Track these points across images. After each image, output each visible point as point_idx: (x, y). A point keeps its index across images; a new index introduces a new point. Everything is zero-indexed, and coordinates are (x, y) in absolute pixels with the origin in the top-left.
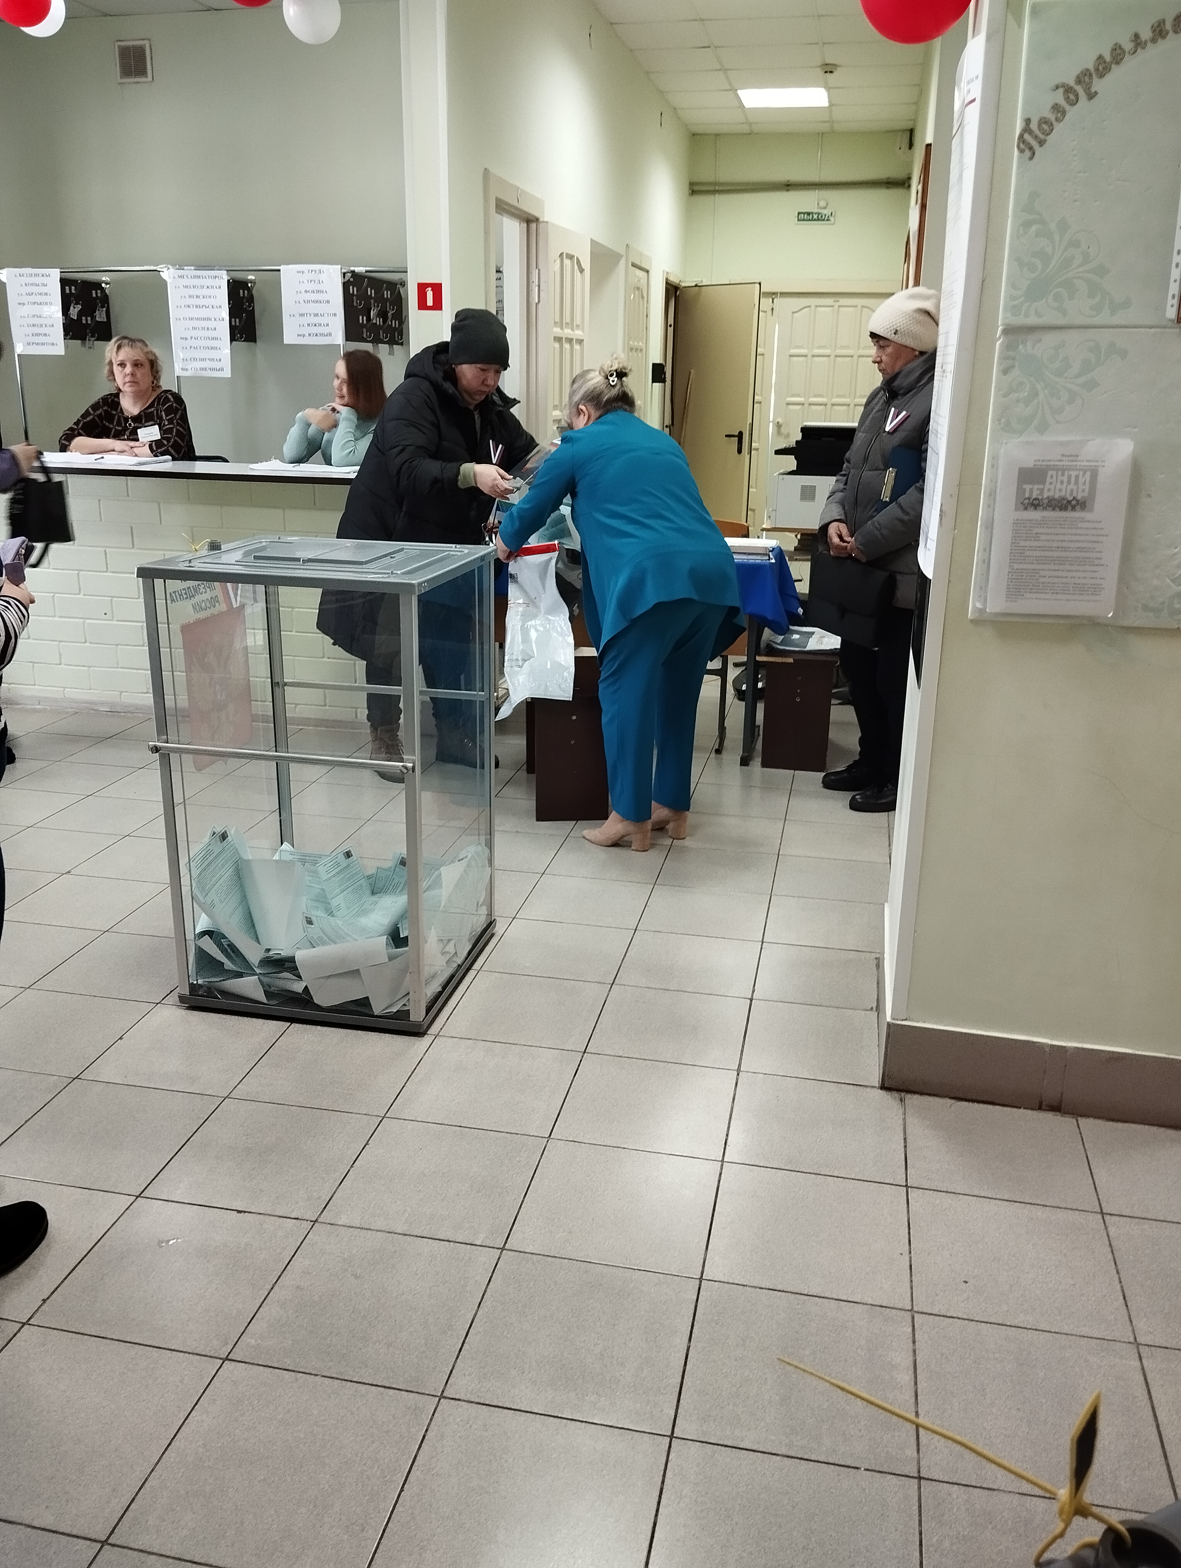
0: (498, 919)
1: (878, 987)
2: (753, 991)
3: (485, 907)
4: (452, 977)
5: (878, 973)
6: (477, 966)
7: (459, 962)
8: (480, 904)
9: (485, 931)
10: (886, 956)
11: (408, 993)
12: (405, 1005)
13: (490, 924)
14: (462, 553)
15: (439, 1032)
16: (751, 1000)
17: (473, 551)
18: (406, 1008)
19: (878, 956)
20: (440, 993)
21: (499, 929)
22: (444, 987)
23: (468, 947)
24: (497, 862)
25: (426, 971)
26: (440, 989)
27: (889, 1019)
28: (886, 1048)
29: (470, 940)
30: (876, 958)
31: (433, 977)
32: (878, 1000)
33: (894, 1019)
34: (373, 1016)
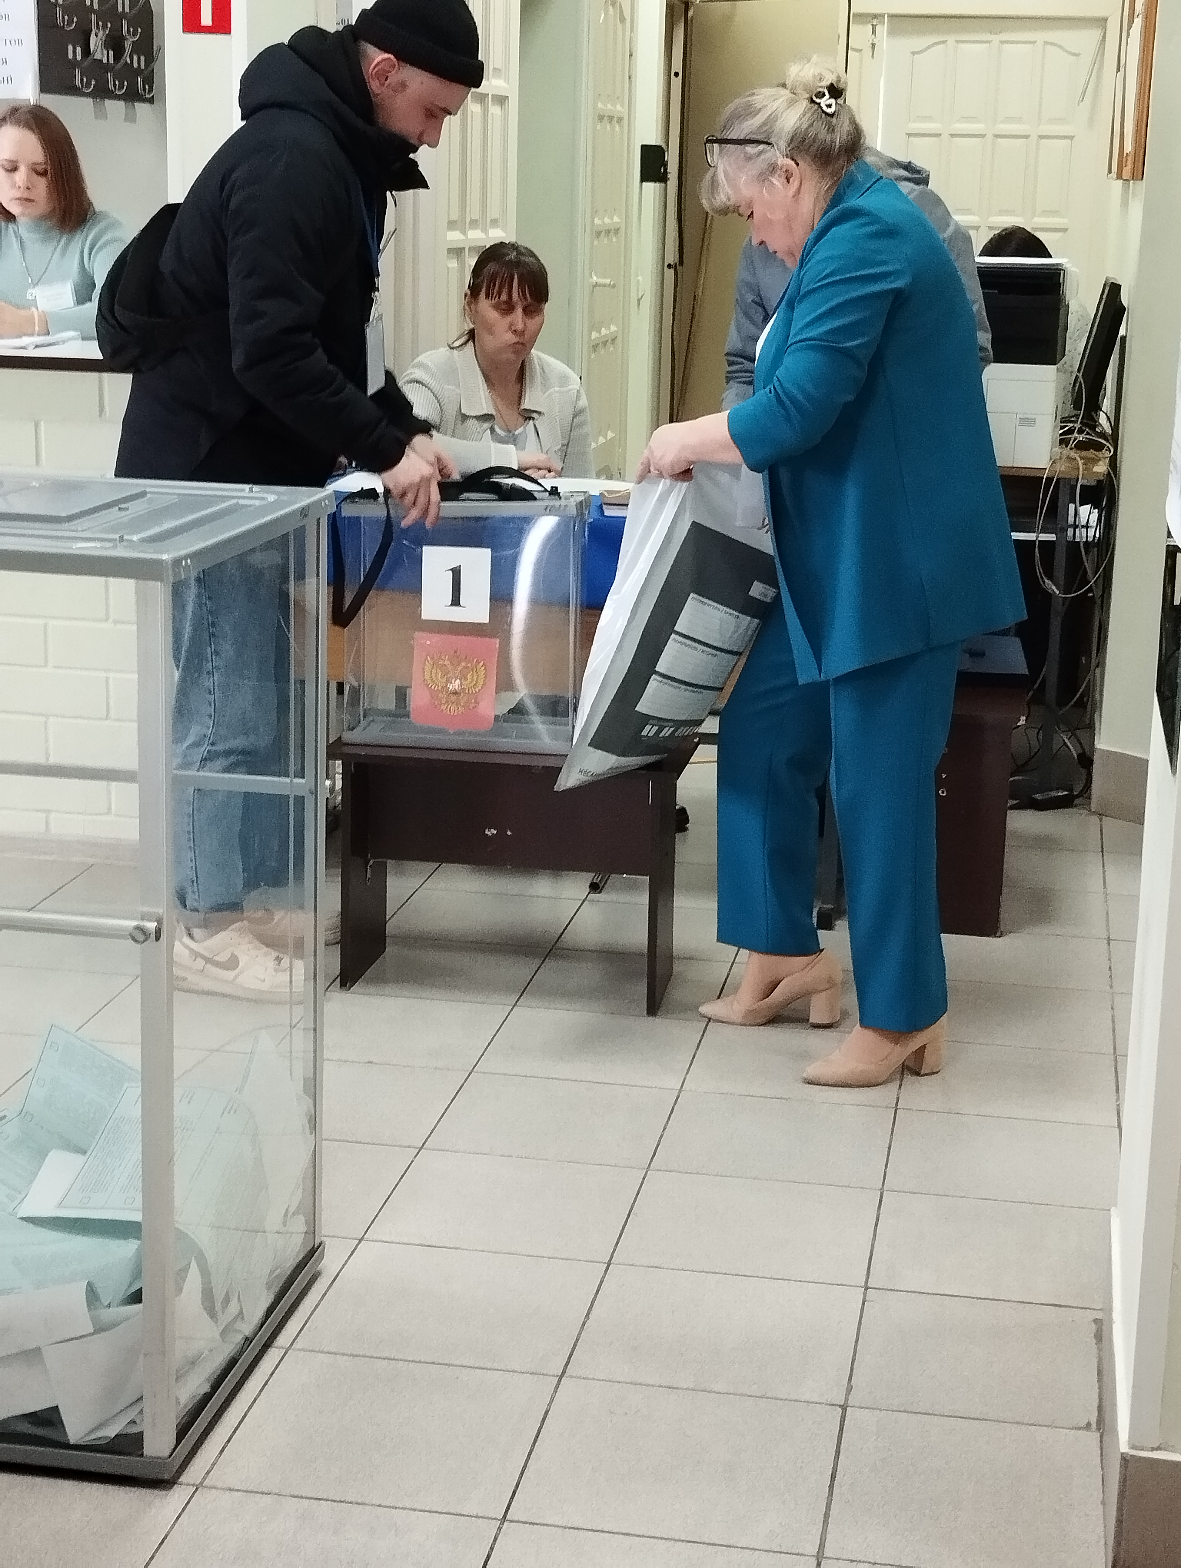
0: (328, 1242)
1: (1100, 1380)
2: (849, 1389)
3: (301, 1219)
4: (232, 1363)
5: (1100, 1350)
6: (283, 1339)
7: (247, 1328)
8: (291, 1210)
9: (300, 1266)
10: (1117, 1316)
11: (141, 1399)
12: (133, 1422)
13: (312, 1252)
14: (263, 503)
15: (204, 1478)
16: (844, 1408)
17: (285, 498)
18: (134, 1430)
19: (1099, 1315)
20: (207, 1398)
21: (329, 1263)
22: (216, 1385)
23: (266, 1301)
24: (327, 1125)
25: (180, 1350)
26: (207, 1388)
27: (1124, 1448)
28: (1120, 1509)
29: (269, 1286)
30: (1096, 1321)
31: (193, 1363)
32: (1100, 1408)
33: (1134, 1447)
34: (67, 1446)
